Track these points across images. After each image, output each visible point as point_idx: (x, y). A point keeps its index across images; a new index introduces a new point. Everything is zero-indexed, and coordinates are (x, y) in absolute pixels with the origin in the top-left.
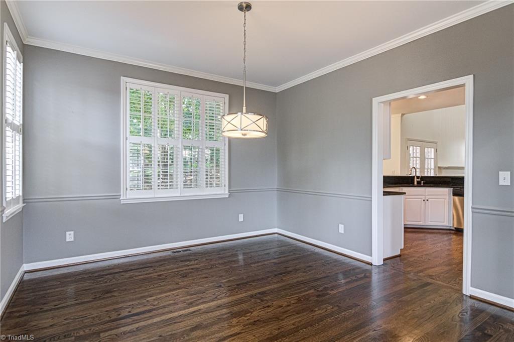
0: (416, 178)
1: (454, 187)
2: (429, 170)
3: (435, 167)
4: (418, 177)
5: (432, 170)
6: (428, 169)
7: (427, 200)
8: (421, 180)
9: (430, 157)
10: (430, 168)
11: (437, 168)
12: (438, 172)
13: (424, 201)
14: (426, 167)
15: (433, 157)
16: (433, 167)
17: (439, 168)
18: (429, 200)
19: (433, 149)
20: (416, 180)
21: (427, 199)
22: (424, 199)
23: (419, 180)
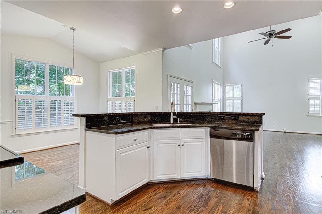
0: (172, 114)
1: (211, 127)
2: (188, 106)
3: (192, 103)
4: (174, 114)
5: (190, 105)
6: (186, 105)
7: (183, 145)
8: (178, 117)
9: (188, 94)
10: (188, 104)
11: (194, 104)
12: (195, 107)
13: (179, 146)
14: (185, 103)
15: (190, 94)
16: (190, 103)
17: (195, 104)
18: (185, 144)
19: (190, 87)
20: (172, 117)
21: (182, 143)
22: (179, 144)
23: (176, 117)
